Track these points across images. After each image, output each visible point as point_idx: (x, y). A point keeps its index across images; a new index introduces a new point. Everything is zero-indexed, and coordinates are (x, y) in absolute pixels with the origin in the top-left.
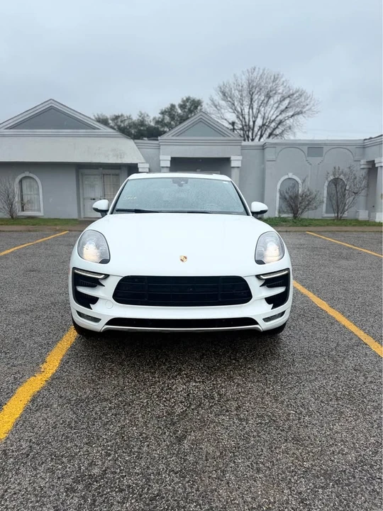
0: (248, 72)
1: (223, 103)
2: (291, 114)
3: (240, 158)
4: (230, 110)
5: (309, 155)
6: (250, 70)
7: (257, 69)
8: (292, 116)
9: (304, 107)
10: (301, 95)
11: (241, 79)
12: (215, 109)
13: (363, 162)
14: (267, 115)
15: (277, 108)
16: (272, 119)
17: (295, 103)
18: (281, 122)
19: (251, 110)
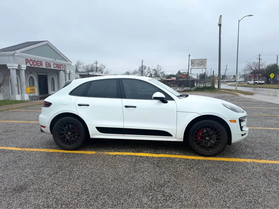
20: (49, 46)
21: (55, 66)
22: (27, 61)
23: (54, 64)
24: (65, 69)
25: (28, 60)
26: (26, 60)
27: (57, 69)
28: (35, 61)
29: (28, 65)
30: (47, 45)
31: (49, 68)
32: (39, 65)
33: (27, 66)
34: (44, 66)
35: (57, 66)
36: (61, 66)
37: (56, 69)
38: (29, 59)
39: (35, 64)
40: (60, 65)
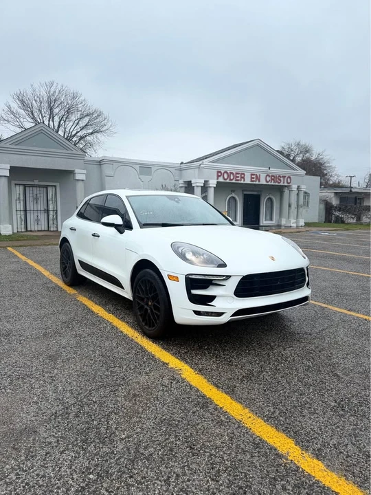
0: (47, 86)
1: (22, 112)
2: (91, 131)
3: (85, 172)
4: (29, 120)
5: (141, 173)
6: (48, 84)
7: (55, 84)
8: (92, 133)
9: (102, 126)
10: (99, 116)
11: (40, 91)
12: (13, 116)
13: (181, 181)
14: (67, 130)
15: (78, 123)
16: (73, 134)
17: (95, 122)
18: (82, 138)
19: (51, 122)
20: (262, 147)
21: (268, 179)
22: (219, 174)
23: (268, 175)
24: (288, 183)
25: (220, 172)
26: (218, 172)
27: (272, 183)
28: (232, 173)
29: (221, 179)
30: (258, 145)
31: (257, 183)
32: (239, 179)
33: (217, 182)
34: (248, 180)
35: (272, 179)
36: (282, 179)
37: (269, 183)
38: (223, 172)
39: (232, 178)
40: (279, 176)
